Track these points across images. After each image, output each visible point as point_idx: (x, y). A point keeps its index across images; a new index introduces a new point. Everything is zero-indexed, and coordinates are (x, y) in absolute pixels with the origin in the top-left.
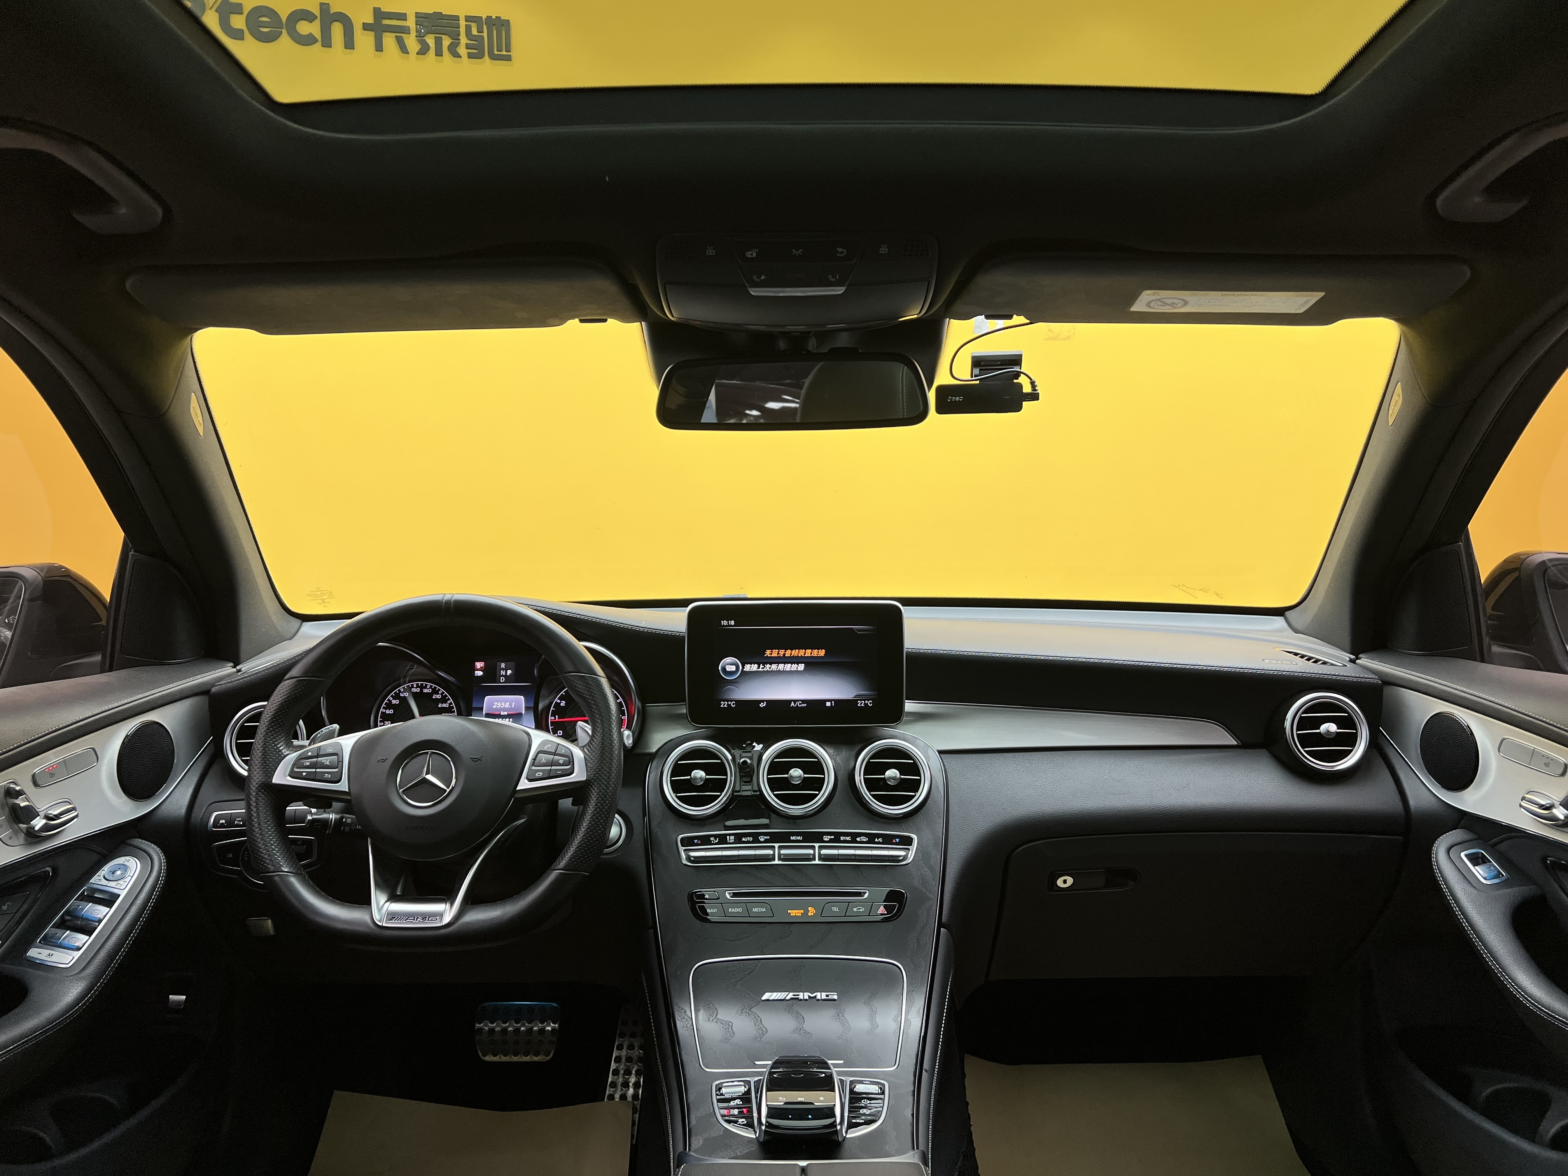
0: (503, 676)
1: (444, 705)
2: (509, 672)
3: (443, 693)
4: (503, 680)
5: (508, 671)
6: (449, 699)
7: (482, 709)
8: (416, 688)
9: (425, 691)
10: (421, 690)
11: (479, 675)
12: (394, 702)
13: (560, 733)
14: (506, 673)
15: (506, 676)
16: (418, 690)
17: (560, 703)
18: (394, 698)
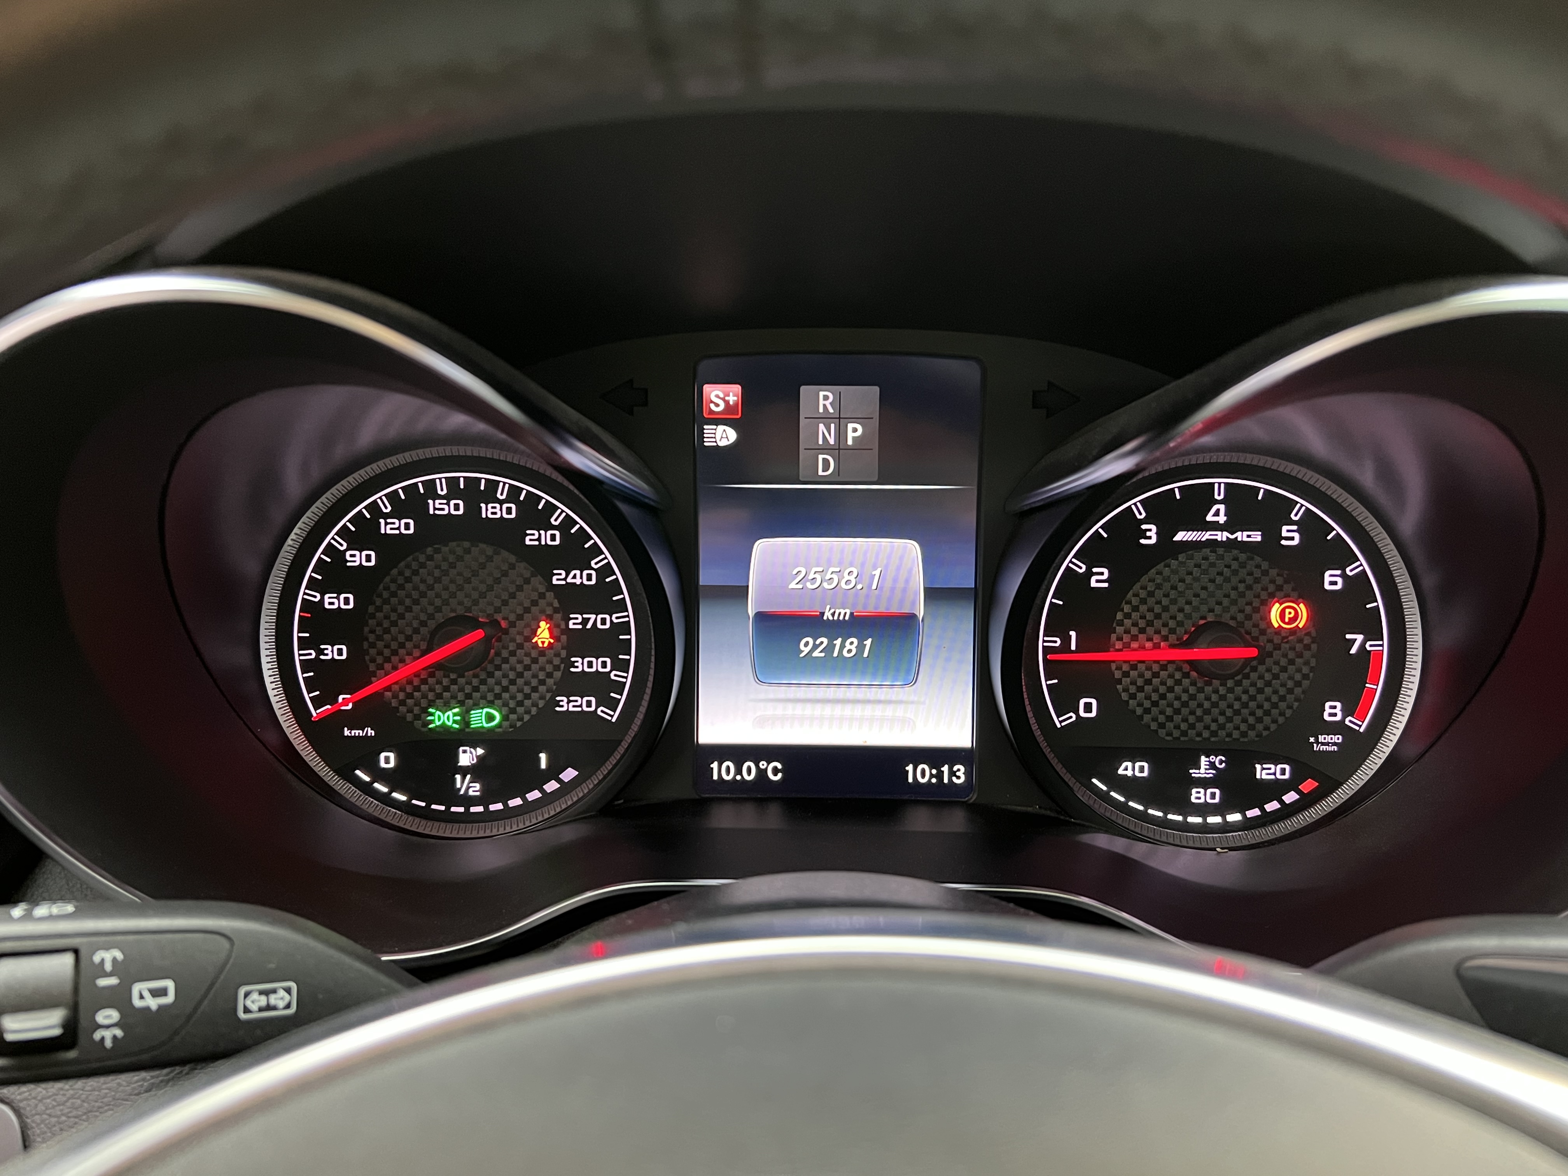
0: (826, 449)
1: (577, 578)
2: (854, 431)
3: (569, 522)
4: (826, 466)
5: (850, 426)
6: (596, 551)
7: (741, 592)
8: (448, 498)
9: (489, 511)
10: (473, 510)
11: (723, 443)
12: (357, 558)
13: (1088, 708)
14: (841, 434)
15: (839, 449)
16: (456, 508)
17: (1089, 574)
18: (356, 541)
